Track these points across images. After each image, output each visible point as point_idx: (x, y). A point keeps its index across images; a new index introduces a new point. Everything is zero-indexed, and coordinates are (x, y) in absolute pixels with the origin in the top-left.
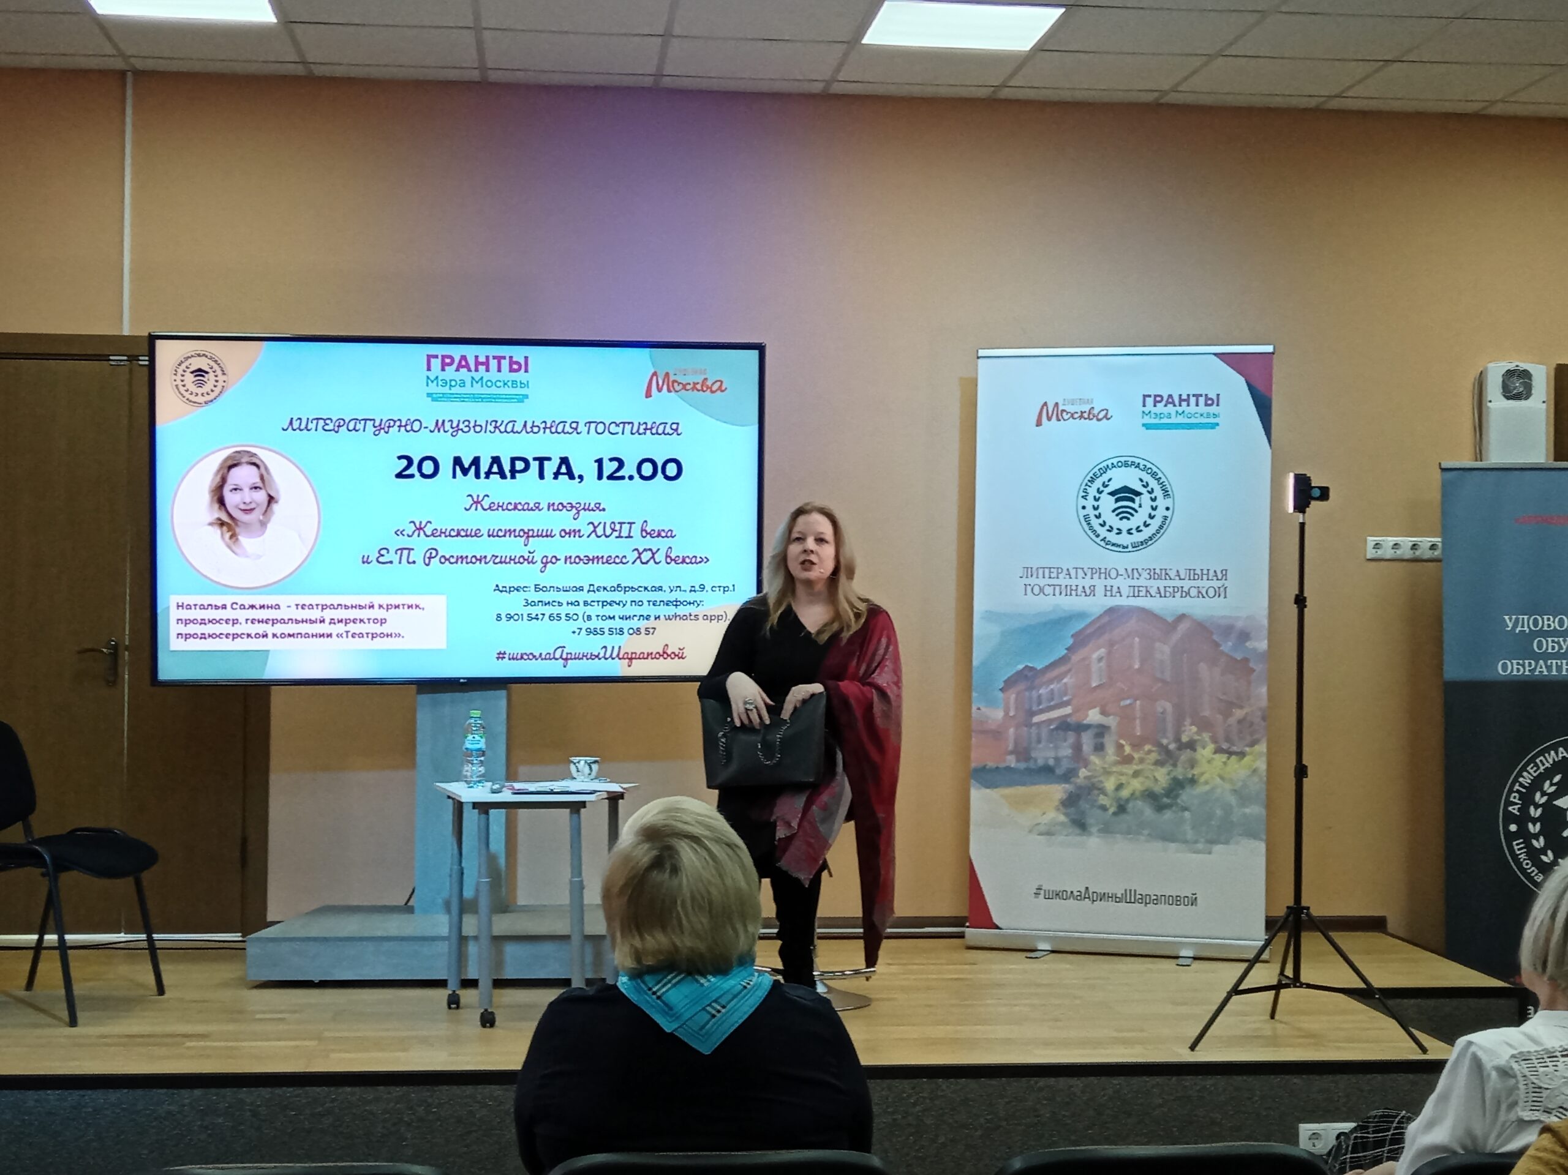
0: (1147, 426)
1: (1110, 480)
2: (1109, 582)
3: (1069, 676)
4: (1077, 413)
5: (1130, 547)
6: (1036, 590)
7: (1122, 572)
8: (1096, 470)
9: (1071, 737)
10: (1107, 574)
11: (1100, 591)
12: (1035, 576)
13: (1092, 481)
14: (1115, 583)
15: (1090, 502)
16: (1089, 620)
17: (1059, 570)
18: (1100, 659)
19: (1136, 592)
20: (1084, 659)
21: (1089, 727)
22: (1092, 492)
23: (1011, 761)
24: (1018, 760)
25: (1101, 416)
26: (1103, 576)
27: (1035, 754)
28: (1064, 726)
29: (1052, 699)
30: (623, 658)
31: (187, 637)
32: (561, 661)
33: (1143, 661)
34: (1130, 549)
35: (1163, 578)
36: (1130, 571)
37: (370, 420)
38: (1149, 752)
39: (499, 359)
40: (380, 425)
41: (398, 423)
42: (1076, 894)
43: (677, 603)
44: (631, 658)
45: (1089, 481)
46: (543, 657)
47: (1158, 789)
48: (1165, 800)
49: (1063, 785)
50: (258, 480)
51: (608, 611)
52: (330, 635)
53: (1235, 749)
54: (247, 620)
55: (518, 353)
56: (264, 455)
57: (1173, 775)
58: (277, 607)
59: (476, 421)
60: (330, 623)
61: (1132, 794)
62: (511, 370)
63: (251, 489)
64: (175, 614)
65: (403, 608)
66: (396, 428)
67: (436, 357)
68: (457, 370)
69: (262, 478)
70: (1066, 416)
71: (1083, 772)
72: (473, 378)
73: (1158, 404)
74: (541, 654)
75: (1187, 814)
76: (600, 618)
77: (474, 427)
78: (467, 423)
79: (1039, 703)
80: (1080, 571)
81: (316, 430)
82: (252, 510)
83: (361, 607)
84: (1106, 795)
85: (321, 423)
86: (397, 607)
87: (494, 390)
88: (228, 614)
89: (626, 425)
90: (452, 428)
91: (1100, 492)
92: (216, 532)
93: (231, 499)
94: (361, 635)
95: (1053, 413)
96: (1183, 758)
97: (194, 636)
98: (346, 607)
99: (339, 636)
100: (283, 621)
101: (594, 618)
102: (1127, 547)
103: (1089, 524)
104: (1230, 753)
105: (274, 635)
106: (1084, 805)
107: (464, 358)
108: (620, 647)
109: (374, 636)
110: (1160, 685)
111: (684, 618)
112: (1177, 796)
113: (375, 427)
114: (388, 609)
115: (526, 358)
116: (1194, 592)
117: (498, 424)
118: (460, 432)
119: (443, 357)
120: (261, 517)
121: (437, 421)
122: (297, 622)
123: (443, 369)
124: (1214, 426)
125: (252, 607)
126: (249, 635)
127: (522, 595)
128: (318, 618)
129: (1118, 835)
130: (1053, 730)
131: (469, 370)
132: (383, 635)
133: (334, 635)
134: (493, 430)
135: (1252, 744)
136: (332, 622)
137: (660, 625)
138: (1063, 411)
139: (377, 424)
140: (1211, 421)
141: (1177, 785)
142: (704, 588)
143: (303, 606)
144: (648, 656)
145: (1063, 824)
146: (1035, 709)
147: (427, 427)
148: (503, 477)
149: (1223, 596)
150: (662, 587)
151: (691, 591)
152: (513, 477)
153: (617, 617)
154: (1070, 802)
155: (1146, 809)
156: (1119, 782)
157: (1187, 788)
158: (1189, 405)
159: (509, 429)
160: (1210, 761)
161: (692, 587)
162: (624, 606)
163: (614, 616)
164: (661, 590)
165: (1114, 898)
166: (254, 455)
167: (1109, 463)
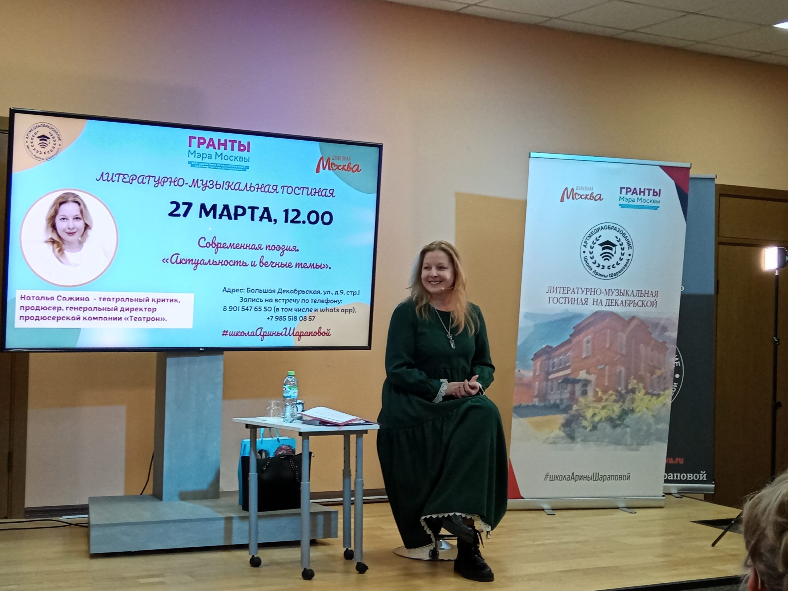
0: (622, 206)
2: (596, 297)
3: (571, 352)
4: (584, 195)
5: (608, 276)
6: (555, 300)
7: (603, 291)
8: (592, 230)
9: (569, 387)
10: (595, 292)
11: (590, 302)
12: (555, 292)
13: (590, 236)
14: (599, 298)
15: (588, 249)
16: (583, 319)
17: (569, 289)
18: (588, 342)
19: (610, 303)
20: (578, 342)
21: (579, 381)
22: (590, 243)
23: (536, 401)
24: (540, 401)
25: (597, 198)
26: (593, 293)
27: (549, 397)
28: (566, 381)
29: (561, 365)
30: (296, 335)
31: (27, 318)
32: (261, 337)
33: (611, 343)
34: (608, 278)
35: (625, 295)
36: (607, 291)
37: (153, 177)
38: (612, 395)
39: (233, 142)
40: (159, 180)
41: (170, 180)
42: (567, 477)
43: (327, 301)
44: (300, 335)
45: (588, 236)
46: (250, 334)
47: (614, 416)
48: (618, 422)
49: (563, 415)
50: (78, 213)
51: (289, 305)
52: (120, 319)
53: (655, 392)
54: (67, 307)
55: (244, 139)
56: (83, 196)
57: (623, 407)
58: (87, 299)
59: (217, 181)
60: (121, 311)
61: (601, 419)
62: (240, 150)
63: (74, 219)
64: (19, 303)
65: (167, 301)
66: (168, 183)
67: (195, 138)
68: (207, 147)
69: (81, 212)
70: (577, 197)
71: (575, 407)
72: (216, 153)
73: (628, 193)
74: (249, 332)
75: (628, 429)
76: (284, 310)
77: (216, 185)
78: (211, 182)
79: (553, 367)
80: (580, 290)
81: (118, 182)
82: (74, 233)
83: (141, 300)
84: (586, 420)
85: (121, 177)
86: (163, 300)
87: (228, 162)
88: (55, 303)
89: (305, 189)
90: (203, 185)
91: (594, 243)
92: (49, 248)
93: (61, 225)
94: (140, 319)
95: (570, 195)
96: (628, 398)
97: (32, 318)
98: (132, 300)
99: (126, 319)
100: (90, 309)
101: (280, 310)
102: (607, 277)
103: (586, 262)
104: (653, 395)
105: (84, 318)
106: (574, 426)
107: (211, 140)
108: (294, 328)
109: (148, 320)
110: (620, 356)
111: (331, 310)
112: (624, 419)
113: (155, 182)
114: (157, 302)
115: (249, 143)
116: (640, 304)
117: (230, 184)
118: (207, 188)
119: (200, 138)
120: (80, 239)
121: (194, 180)
122: (100, 309)
123: (199, 147)
124: (656, 208)
125: (71, 299)
126: (68, 318)
127: (239, 294)
128: (113, 307)
129: (591, 443)
130: (560, 383)
131: (215, 148)
132: (153, 319)
133: (123, 319)
134: (227, 188)
135: (664, 390)
136: (122, 310)
137: (318, 315)
138: (576, 194)
139: (156, 180)
140: (656, 205)
141: (625, 413)
142: (343, 292)
143: (104, 299)
144: (310, 334)
145: (562, 437)
146: (551, 369)
147: (187, 184)
148: (230, 218)
149: (655, 306)
150: (319, 291)
151: (335, 294)
152: (236, 218)
153: (293, 310)
154: (567, 424)
155: (608, 428)
156: (594, 412)
157: (629, 415)
158: (644, 195)
159: (236, 188)
160: (642, 400)
161: (336, 291)
162: (298, 302)
163: (292, 309)
164: (319, 293)
165: (587, 478)
166: (77, 196)
167: (600, 226)
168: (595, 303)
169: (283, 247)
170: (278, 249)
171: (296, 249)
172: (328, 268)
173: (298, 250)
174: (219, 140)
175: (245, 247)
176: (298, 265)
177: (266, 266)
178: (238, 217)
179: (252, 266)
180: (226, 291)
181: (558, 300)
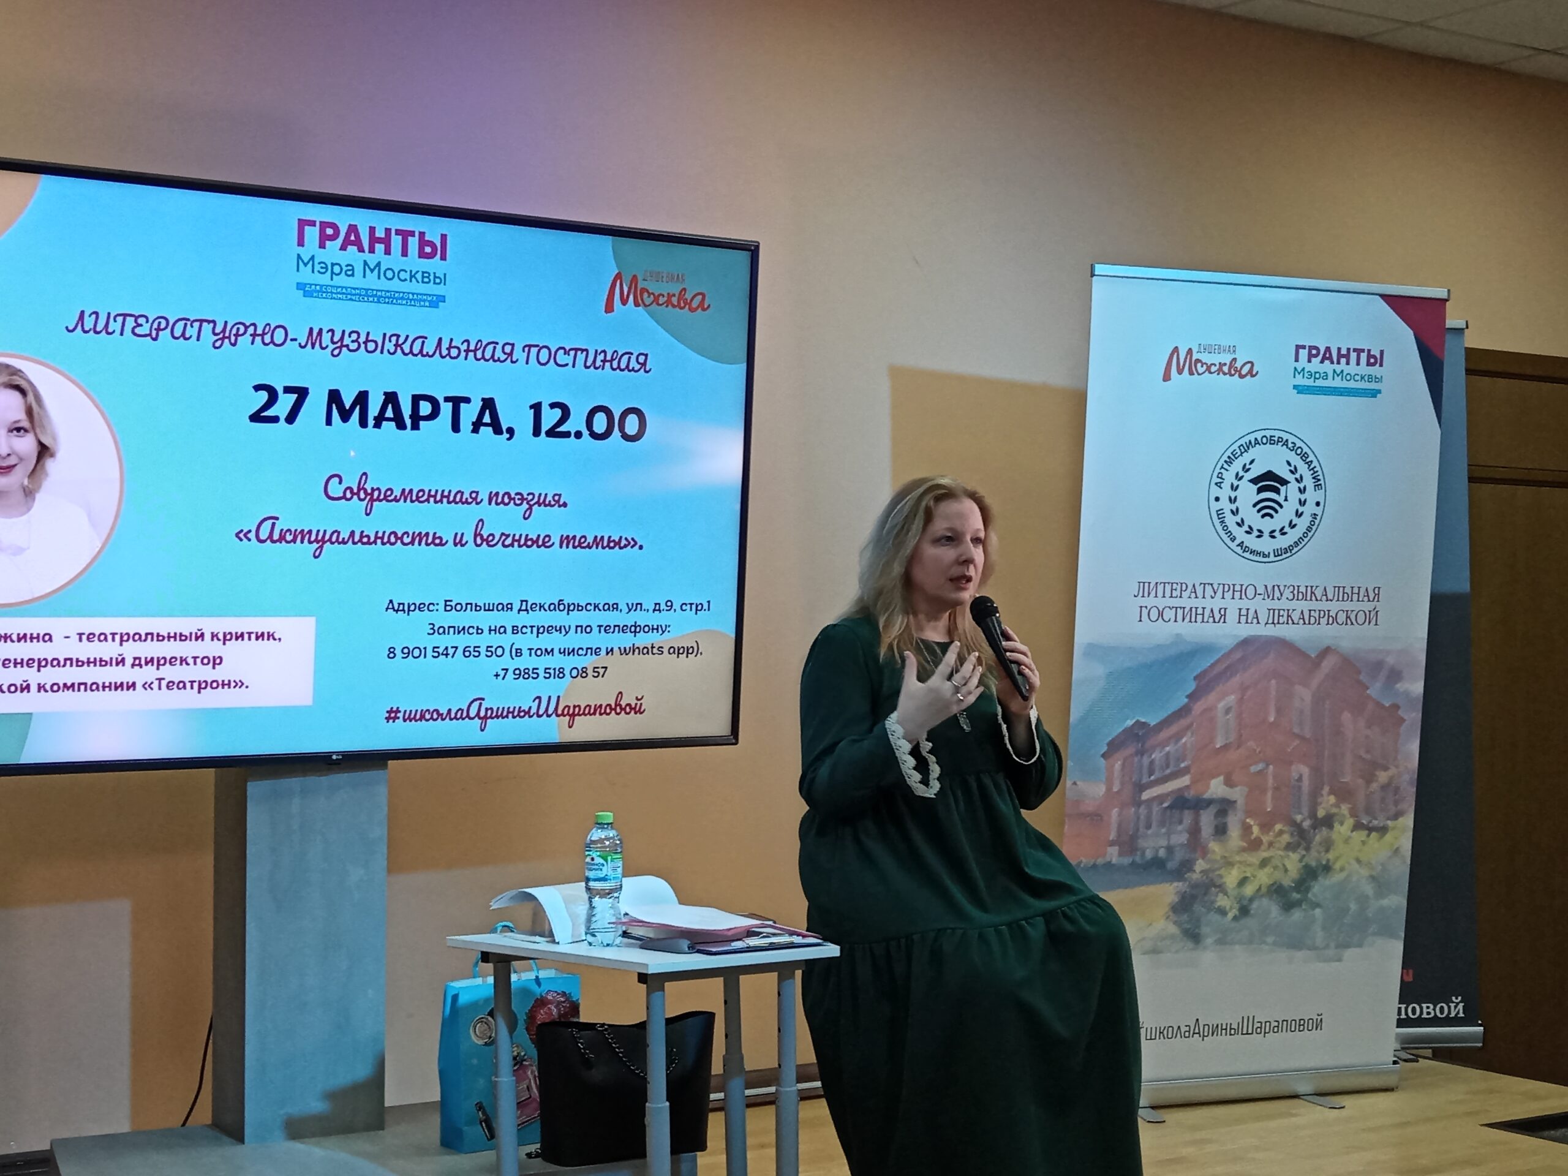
1: (1252, 462)
2: (1244, 604)
3: (1189, 734)
4: (1215, 365)
6: (1154, 614)
7: (1261, 590)
8: (1235, 446)
9: (1188, 817)
10: (1243, 592)
11: (1232, 616)
12: (1153, 594)
13: (1229, 462)
14: (1252, 605)
15: (1225, 492)
16: (1216, 657)
17: (1183, 587)
18: (1228, 711)
19: (1276, 618)
20: (1205, 711)
21: (1210, 802)
22: (1229, 477)
23: (1113, 854)
24: (1120, 854)
25: (1244, 372)
26: (1237, 595)
27: (1142, 843)
28: (1181, 803)
29: (1168, 766)
30: (563, 715)
32: (477, 721)
33: (1279, 711)
34: (1272, 558)
35: (1309, 598)
36: (1270, 589)
37: (209, 322)
38: (1281, 832)
39: (405, 235)
40: (224, 331)
41: (251, 330)
42: (1184, 1029)
43: (636, 629)
44: (573, 714)
45: (1226, 462)
46: (453, 716)
47: (1287, 882)
48: (1296, 896)
49: (1175, 884)
50: (21, 416)
51: (546, 641)
52: (132, 686)
53: (1375, 822)
55: (433, 228)
56: (35, 373)
57: (1306, 861)
58: (48, 638)
59: (368, 334)
60: (133, 665)
61: (1260, 888)
62: (422, 255)
63: (11, 431)
65: (250, 639)
66: (247, 338)
67: (312, 223)
68: (343, 248)
69: (29, 412)
70: (1201, 370)
71: (1200, 865)
72: (365, 263)
73: (1313, 360)
74: (449, 711)
75: (1318, 913)
76: (533, 652)
77: (365, 343)
78: (354, 337)
79: (1151, 773)
80: (1208, 588)
81: (122, 334)
82: (11, 468)
83: (183, 638)
84: (1226, 894)
85: (130, 322)
86: (240, 636)
87: (395, 285)
89: (579, 353)
90: (333, 343)
91: (1239, 478)
94: (182, 685)
95: (1184, 365)
96: (1318, 838)
98: (160, 638)
99: (147, 686)
100: (55, 663)
101: (526, 652)
102: (1268, 556)
103: (1222, 522)
104: (1370, 830)
105: (41, 688)
106: (1198, 908)
107: (353, 229)
108: (559, 697)
109: (202, 686)
110: (1297, 742)
111: (647, 650)
112: (1308, 889)
113: (215, 334)
114: (225, 640)
115: (444, 237)
116: (1342, 617)
117: (401, 341)
118: (344, 349)
119: (324, 225)
120: (26, 482)
121: (311, 330)
122: (80, 663)
123: (322, 246)
124: (1374, 393)
125: (6, 637)
127: (425, 617)
128: (114, 656)
129: (1237, 947)
130: (1168, 808)
131: (361, 250)
132: (215, 685)
133: (139, 686)
134: (392, 350)
135: (1396, 816)
136: (137, 663)
137: (614, 662)
138: (1198, 361)
139: (218, 330)
140: (1373, 386)
141: (1310, 874)
142: (672, 606)
143: (90, 637)
144: (595, 710)
145: (1172, 937)
146: (1145, 780)
147: (295, 340)
148: (401, 426)
149: (1373, 622)
150: (617, 604)
151: (654, 610)
152: (415, 427)
153: (556, 651)
154: (1183, 906)
155: (1272, 909)
156: (1242, 876)
157: (1320, 878)
158: (1348, 363)
159: (416, 350)
160: (1347, 841)
161: (656, 604)
162: (567, 633)
163: (552, 650)
164: (617, 609)
165: (1229, 1030)
166: (16, 372)
167: (1252, 437)
168: (1243, 619)
169: (530, 497)
170: (518, 502)
171: (561, 503)
172: (637, 547)
173: (565, 505)
174: (372, 230)
175: (438, 498)
176: (567, 541)
177: (491, 543)
178: (422, 423)
179: (456, 544)
180: (393, 608)
181: (1161, 614)
